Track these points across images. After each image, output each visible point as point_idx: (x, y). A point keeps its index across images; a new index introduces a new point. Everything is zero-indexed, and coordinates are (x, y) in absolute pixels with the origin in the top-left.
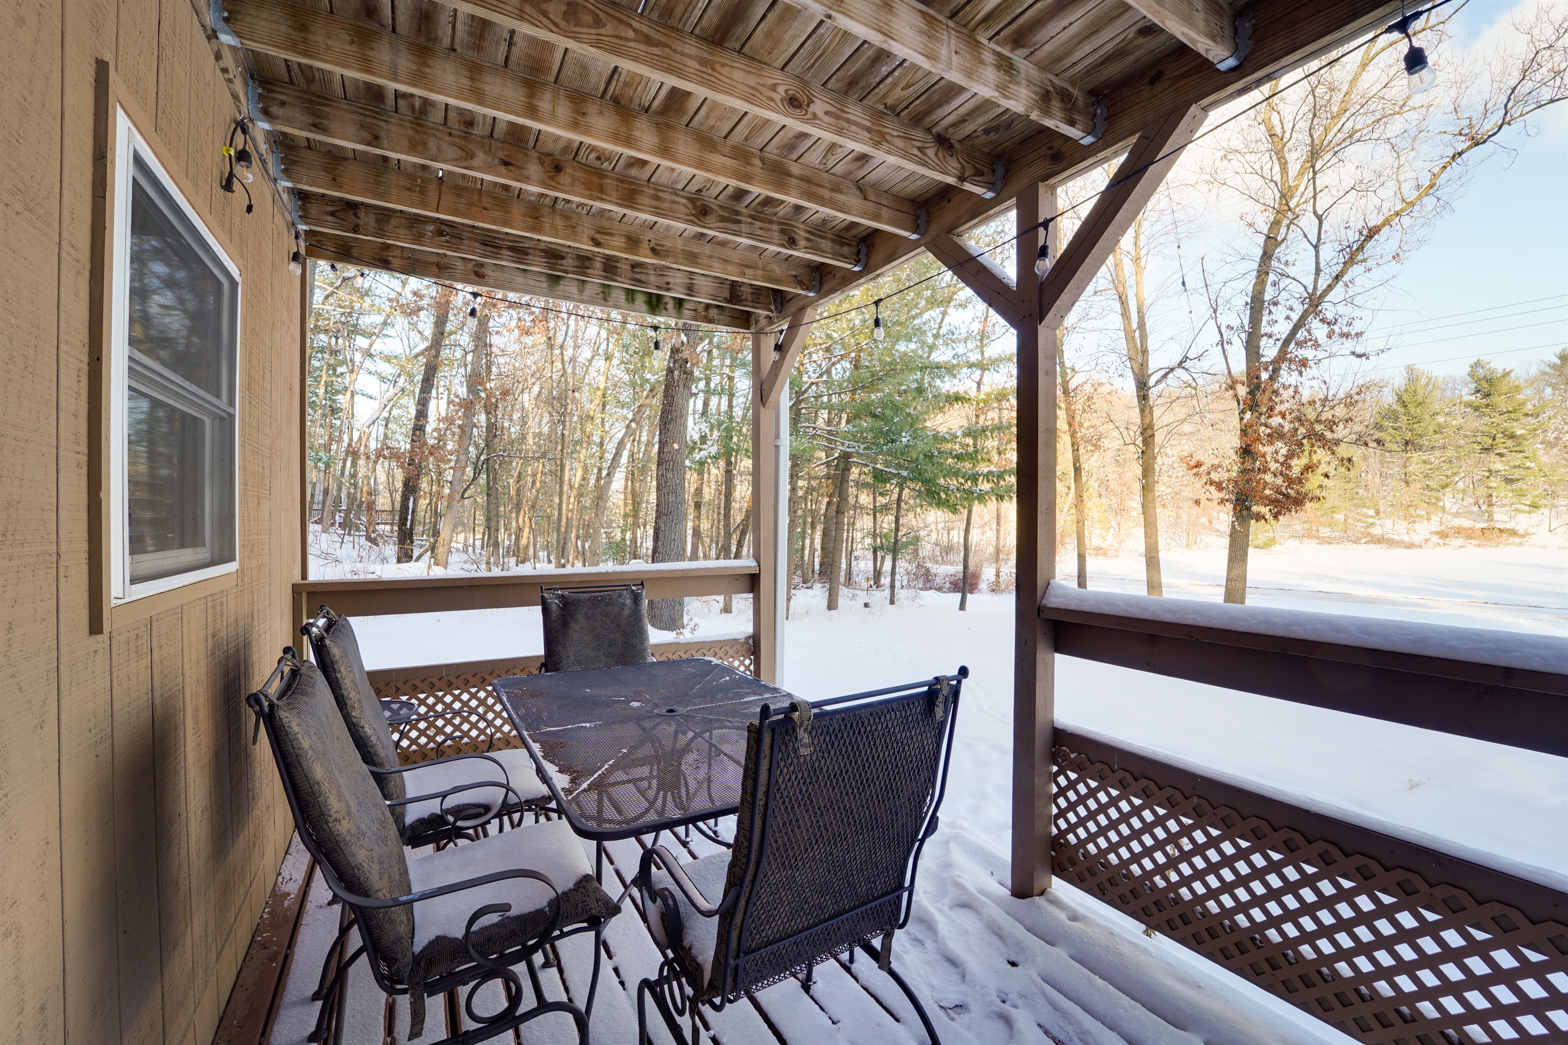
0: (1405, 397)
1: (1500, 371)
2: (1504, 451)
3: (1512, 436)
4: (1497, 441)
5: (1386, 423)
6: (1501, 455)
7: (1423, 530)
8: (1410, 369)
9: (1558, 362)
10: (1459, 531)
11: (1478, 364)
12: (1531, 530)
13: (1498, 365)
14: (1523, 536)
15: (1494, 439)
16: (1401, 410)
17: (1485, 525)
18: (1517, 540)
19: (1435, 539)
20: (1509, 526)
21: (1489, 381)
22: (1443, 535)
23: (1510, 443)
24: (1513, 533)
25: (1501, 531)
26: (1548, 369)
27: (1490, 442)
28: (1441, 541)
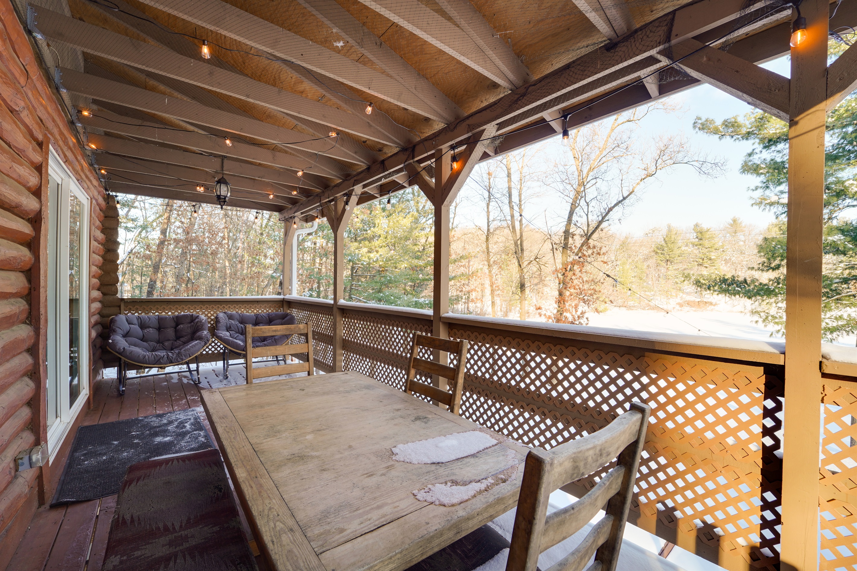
0: (667, 239)
1: (706, 228)
2: (707, 265)
3: (710, 259)
4: (705, 261)
5: (659, 251)
6: (706, 267)
7: (672, 303)
8: (669, 227)
9: (732, 223)
10: (689, 303)
11: (697, 225)
12: (718, 302)
13: (705, 226)
14: (715, 305)
15: (703, 260)
16: (665, 245)
17: (699, 300)
18: (712, 307)
19: (678, 307)
20: (709, 300)
21: (701, 233)
22: (681, 305)
23: (709, 262)
24: (711, 304)
25: (706, 303)
26: (728, 226)
27: (701, 261)
28: (680, 308)
